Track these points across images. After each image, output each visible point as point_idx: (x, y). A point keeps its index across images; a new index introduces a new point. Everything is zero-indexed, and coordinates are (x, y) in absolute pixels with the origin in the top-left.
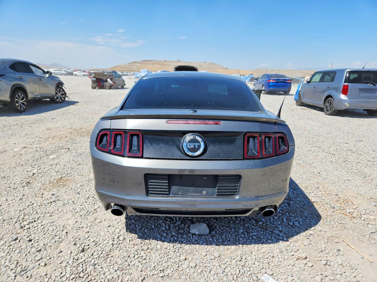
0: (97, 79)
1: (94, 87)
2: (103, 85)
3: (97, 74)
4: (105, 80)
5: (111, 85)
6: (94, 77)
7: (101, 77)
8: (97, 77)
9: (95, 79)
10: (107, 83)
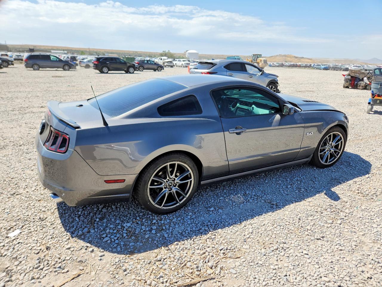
0: (352, 77)
1: (346, 86)
2: (357, 84)
3: (353, 71)
4: (361, 79)
5: (367, 84)
6: (349, 75)
7: (357, 75)
8: (353, 75)
9: (350, 77)
10: (362, 82)
